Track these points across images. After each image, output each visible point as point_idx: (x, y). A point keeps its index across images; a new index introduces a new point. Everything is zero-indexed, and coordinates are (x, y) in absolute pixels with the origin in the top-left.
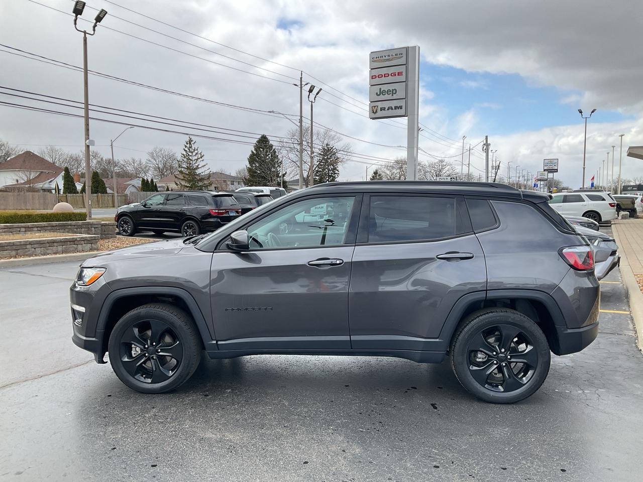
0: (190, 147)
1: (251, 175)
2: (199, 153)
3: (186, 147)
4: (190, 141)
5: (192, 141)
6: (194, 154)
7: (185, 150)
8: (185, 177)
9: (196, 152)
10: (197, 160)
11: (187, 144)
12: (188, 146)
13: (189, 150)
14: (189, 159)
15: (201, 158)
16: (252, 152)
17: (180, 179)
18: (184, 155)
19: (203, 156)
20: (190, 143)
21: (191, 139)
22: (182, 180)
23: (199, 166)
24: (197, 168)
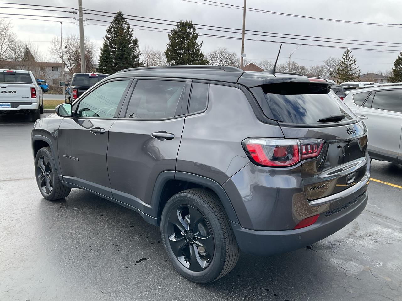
0: (347, 56)
1: (395, 75)
2: (353, 60)
3: (344, 56)
4: (348, 51)
5: (349, 51)
6: (349, 60)
7: (343, 58)
8: (340, 77)
9: (351, 59)
10: (351, 64)
11: (345, 53)
12: (346, 55)
13: (346, 58)
14: (345, 64)
15: (354, 63)
16: (399, 57)
17: (337, 78)
18: (342, 61)
19: (356, 61)
20: (347, 53)
21: (348, 50)
22: (339, 78)
23: (352, 69)
24: (351, 70)
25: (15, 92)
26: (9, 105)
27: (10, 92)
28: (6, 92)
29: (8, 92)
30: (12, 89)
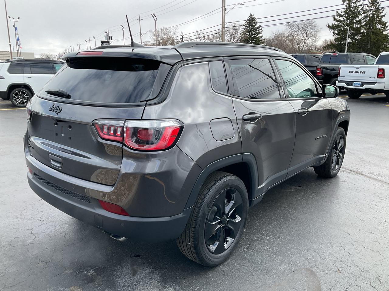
25: (364, 73)
26: (359, 84)
27: (361, 73)
28: (358, 73)
29: (359, 72)
30: (362, 70)
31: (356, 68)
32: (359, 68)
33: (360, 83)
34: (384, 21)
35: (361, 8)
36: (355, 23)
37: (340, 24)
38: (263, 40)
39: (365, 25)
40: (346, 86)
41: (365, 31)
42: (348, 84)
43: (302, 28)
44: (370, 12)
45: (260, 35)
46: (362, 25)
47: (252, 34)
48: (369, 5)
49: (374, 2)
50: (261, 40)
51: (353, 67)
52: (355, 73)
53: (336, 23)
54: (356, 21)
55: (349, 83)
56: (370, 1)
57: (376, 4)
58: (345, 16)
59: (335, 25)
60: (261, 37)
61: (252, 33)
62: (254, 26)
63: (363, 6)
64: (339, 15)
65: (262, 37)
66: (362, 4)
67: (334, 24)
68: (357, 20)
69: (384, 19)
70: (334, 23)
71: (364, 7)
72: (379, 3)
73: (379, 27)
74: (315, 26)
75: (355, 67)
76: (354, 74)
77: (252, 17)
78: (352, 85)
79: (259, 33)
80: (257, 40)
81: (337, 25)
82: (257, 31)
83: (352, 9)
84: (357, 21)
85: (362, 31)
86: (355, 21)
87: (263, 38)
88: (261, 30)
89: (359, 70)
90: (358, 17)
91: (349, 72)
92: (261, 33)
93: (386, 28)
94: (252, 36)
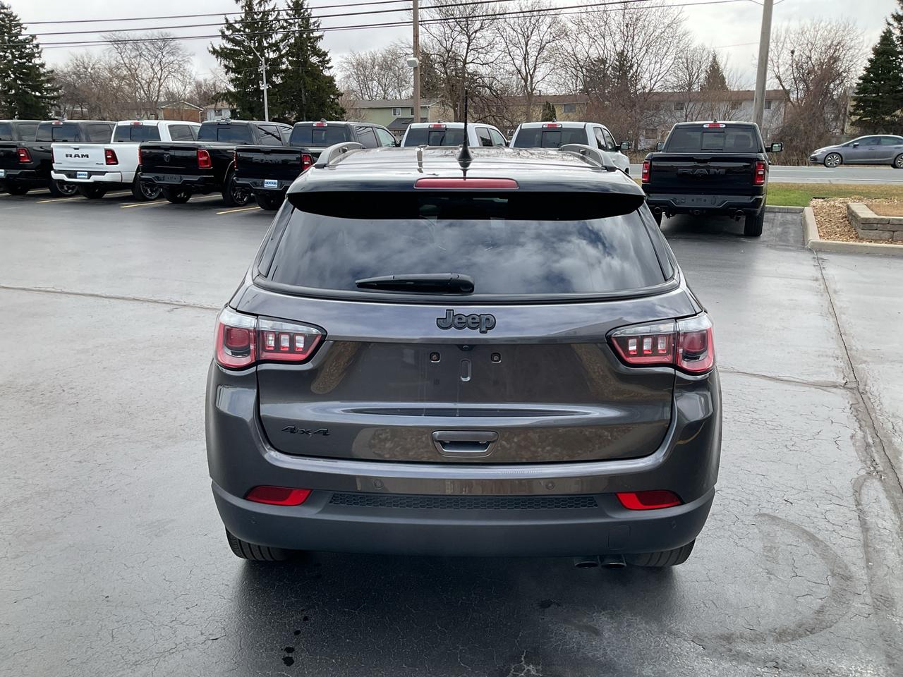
31: (75, 149)
32: (78, 149)
33: (86, 173)
34: (321, 48)
35: (274, 17)
36: (266, 48)
37: (237, 48)
38: (48, 72)
39: (287, 54)
40: (67, 179)
41: (290, 67)
42: (69, 176)
43: (146, 50)
44: (295, 27)
45: (37, 61)
46: (282, 53)
47: (14, 57)
48: (289, 12)
49: (298, 8)
50: (44, 74)
51: (70, 147)
52: (75, 156)
53: (229, 46)
54: (267, 43)
55: (72, 174)
56: (291, 4)
57: (302, 11)
58: (244, 31)
59: (226, 48)
60: (42, 65)
61: (12, 53)
62: (17, 35)
63: (276, 12)
64: (230, 26)
65: (46, 67)
66: (274, 8)
67: (222, 46)
68: (270, 42)
69: (321, 45)
70: (223, 44)
71: (278, 14)
72: (309, 10)
73: (314, 59)
74: (178, 49)
75: (72, 148)
76: (73, 159)
77: (5, 11)
78: (75, 177)
79: (32, 56)
80: (33, 74)
81: (231, 50)
82: (25, 48)
83: (255, 16)
84: (271, 46)
85: (284, 67)
86: (265, 44)
87: (48, 67)
88: (37, 46)
89: (80, 152)
90: (271, 35)
91: (67, 156)
92: (40, 56)
93: (328, 63)
94: (15, 63)
